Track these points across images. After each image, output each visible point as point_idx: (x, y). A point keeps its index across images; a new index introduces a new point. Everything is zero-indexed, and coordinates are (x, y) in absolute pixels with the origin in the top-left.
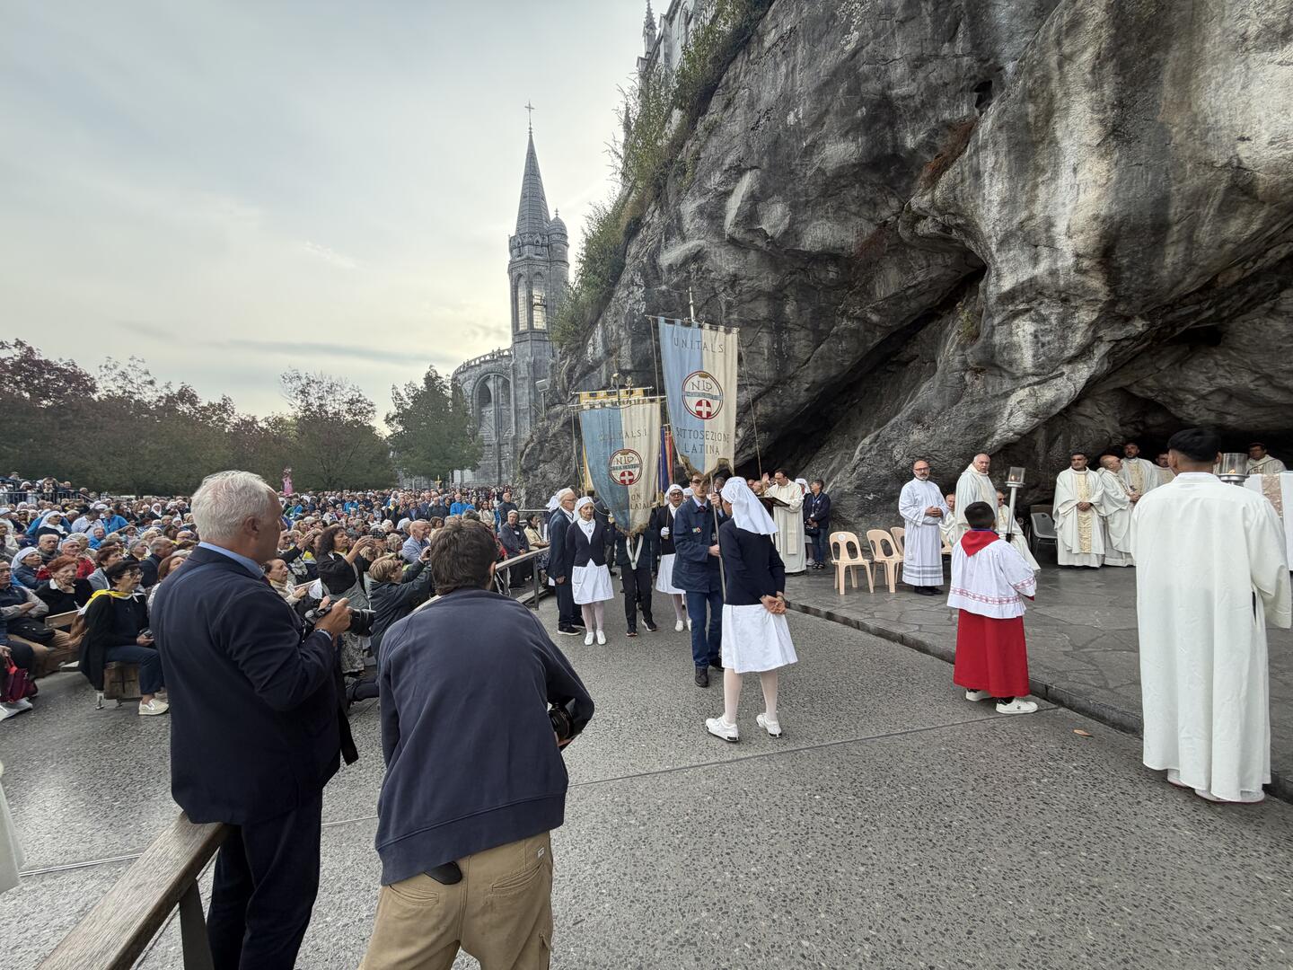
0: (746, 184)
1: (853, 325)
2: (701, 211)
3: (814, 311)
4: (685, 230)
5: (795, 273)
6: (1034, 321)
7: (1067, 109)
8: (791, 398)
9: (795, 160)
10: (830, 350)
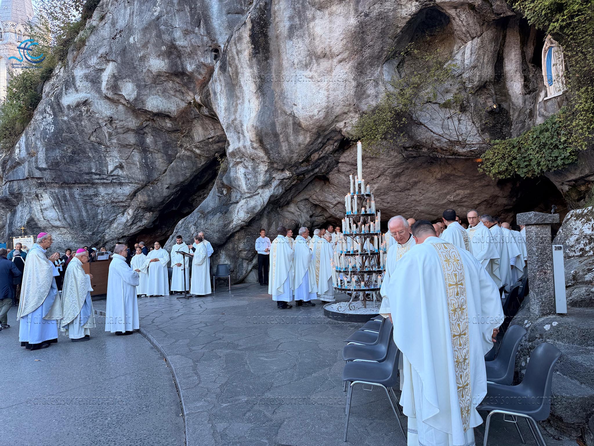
0: (110, 69)
1: (188, 153)
2: (86, 77)
3: (163, 143)
4: (77, 86)
5: (149, 121)
6: (244, 168)
7: (243, 73)
8: (159, 192)
9: (136, 62)
10: (177, 166)
